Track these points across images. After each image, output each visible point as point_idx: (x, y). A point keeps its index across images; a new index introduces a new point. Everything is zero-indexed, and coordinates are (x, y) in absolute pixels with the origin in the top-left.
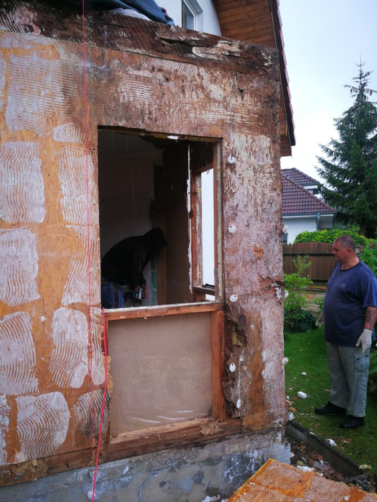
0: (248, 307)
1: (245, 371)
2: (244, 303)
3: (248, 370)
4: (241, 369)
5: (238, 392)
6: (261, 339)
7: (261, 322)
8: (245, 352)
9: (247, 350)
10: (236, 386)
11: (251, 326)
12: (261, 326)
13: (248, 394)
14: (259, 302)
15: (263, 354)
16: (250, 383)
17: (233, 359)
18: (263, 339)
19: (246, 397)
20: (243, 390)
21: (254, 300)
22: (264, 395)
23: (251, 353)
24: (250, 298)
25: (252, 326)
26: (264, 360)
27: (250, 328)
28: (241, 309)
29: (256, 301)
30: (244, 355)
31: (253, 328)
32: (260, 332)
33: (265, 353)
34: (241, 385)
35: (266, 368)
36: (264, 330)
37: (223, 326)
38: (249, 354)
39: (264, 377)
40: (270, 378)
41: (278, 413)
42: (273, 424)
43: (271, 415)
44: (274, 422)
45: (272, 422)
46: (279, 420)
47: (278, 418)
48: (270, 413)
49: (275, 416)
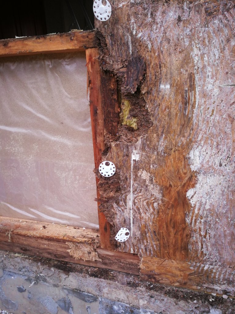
0: (154, 36)
1: (145, 181)
2: (142, 25)
3: (151, 180)
4: (136, 176)
5: (129, 214)
6: (190, 120)
7: (191, 77)
8: (143, 144)
9: (148, 139)
10: (125, 203)
11: (162, 86)
12: (192, 87)
13: (151, 223)
14: (187, 22)
15: (191, 155)
16: (155, 205)
17: (117, 153)
18: (195, 121)
19: (145, 226)
20: (140, 214)
21: (172, 15)
22: (189, 236)
23: (161, 149)
24: (160, 9)
25: (165, 87)
26: (193, 168)
27: (158, 91)
28: (135, 41)
29: (179, 19)
30: (143, 149)
31: (168, 92)
32: (186, 102)
33: (197, 153)
34: (134, 203)
35: (198, 186)
36: (198, 99)
37: (98, 83)
38: (155, 148)
39: (192, 202)
40: (207, 207)
41: (222, 276)
42: (206, 287)
43: (204, 273)
44: (211, 286)
45: (205, 284)
46: (224, 287)
47: (222, 283)
48: (201, 269)
49: (214, 277)
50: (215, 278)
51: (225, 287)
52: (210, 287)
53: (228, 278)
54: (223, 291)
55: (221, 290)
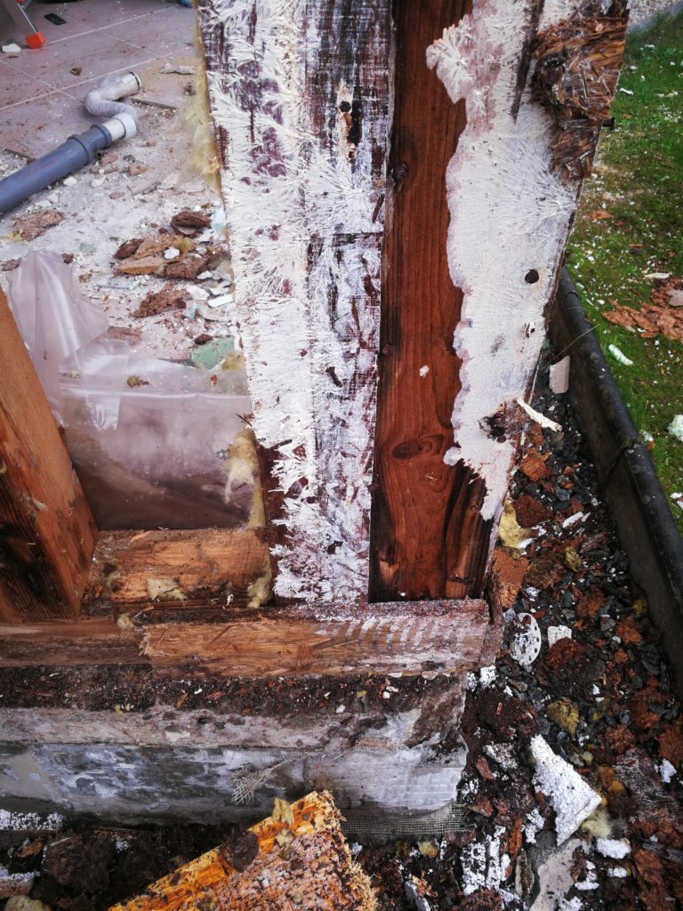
41: (419, 635)
42: (371, 665)
43: (361, 636)
44: (388, 660)
45: (366, 658)
46: (424, 657)
47: (420, 649)
48: (350, 630)
49: (396, 641)
50: (399, 642)
51: (430, 656)
52: (382, 661)
53: (437, 637)
54: (422, 664)
55: (417, 663)
